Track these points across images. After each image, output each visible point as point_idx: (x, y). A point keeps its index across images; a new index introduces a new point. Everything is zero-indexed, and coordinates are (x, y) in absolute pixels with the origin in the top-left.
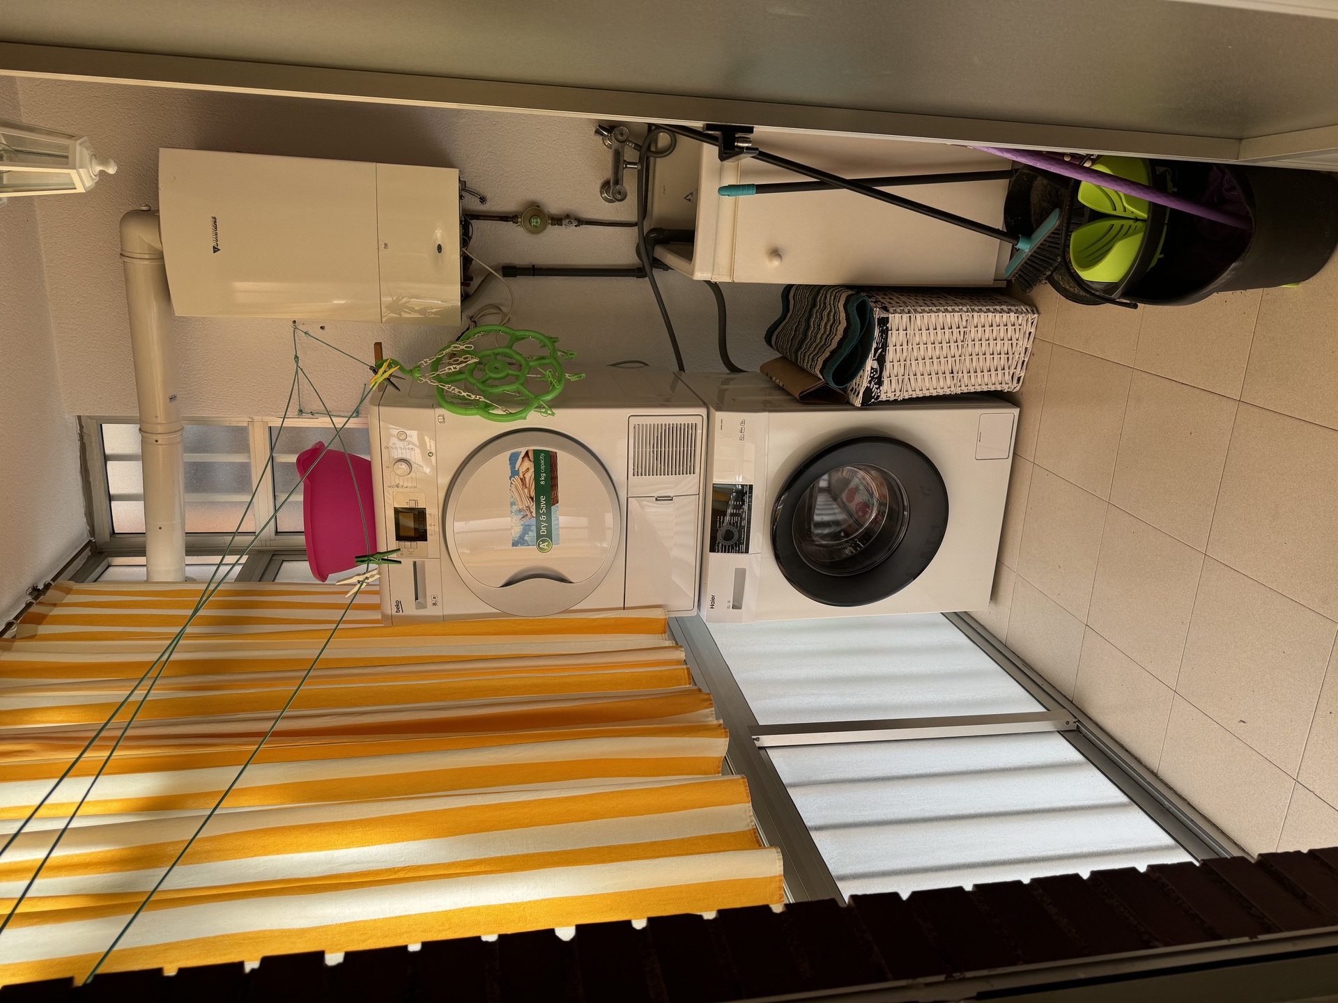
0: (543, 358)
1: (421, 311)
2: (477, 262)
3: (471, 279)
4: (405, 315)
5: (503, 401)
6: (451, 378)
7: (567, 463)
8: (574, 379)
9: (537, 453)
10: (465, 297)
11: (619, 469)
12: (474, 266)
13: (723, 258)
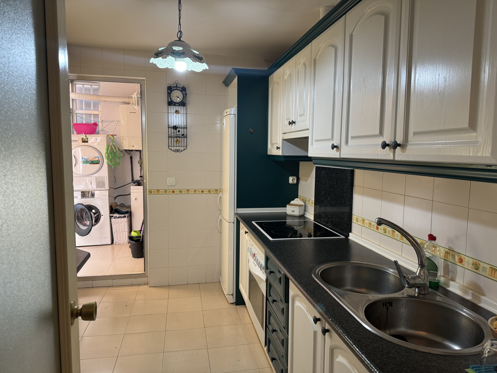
0: (116, 162)
1: (123, 143)
2: (132, 152)
3: (129, 151)
4: (122, 140)
5: (108, 156)
6: (111, 147)
7: (98, 166)
8: (113, 167)
9: (99, 161)
10: (126, 150)
11: (96, 175)
12: (131, 151)
13: (135, 191)
